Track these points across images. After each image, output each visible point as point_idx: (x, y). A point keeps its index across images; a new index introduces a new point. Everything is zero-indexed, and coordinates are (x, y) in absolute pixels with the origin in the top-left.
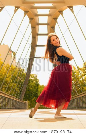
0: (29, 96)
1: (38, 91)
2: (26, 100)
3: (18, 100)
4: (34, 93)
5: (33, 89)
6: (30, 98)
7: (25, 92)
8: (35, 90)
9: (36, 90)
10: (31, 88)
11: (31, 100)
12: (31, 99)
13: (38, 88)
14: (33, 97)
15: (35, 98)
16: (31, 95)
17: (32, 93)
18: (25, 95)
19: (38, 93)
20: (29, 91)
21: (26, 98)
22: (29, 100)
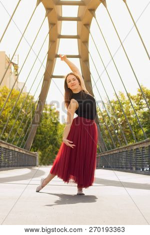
0: (42, 143)
1: (57, 134)
2: (35, 150)
3: (21, 151)
4: (49, 137)
5: (48, 131)
6: (43, 147)
7: (34, 136)
8: (52, 133)
9: (54, 132)
10: (45, 128)
11: (44, 150)
12: (45, 148)
13: (56, 130)
14: (48, 145)
15: (51, 146)
16: (45, 142)
17: (47, 137)
18: (34, 141)
19: (57, 138)
20: (40, 134)
21: (36, 146)
22: (42, 150)
